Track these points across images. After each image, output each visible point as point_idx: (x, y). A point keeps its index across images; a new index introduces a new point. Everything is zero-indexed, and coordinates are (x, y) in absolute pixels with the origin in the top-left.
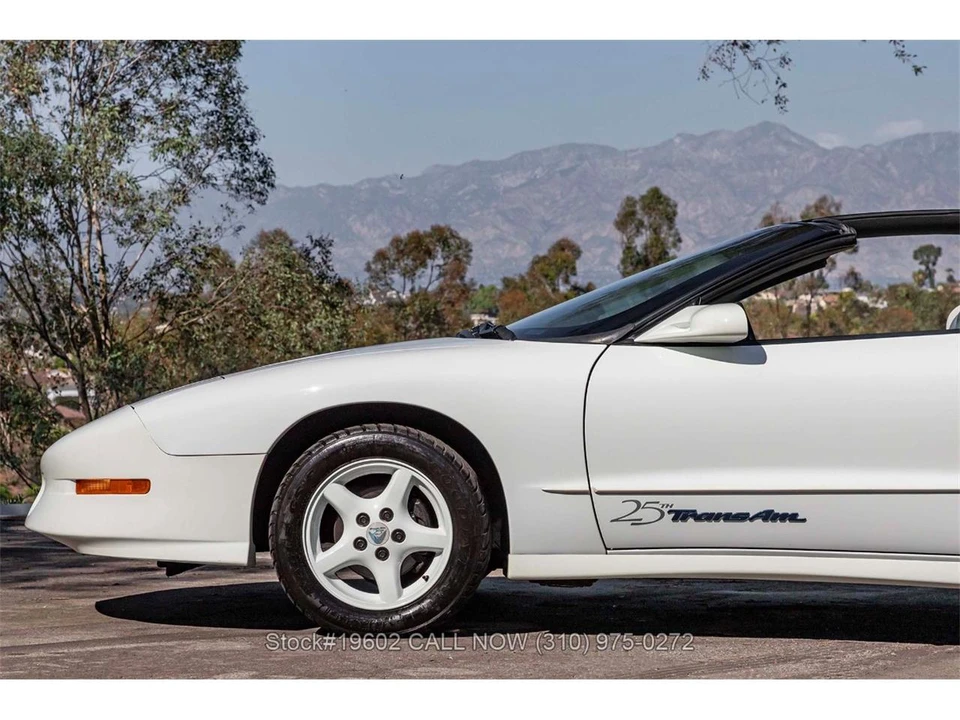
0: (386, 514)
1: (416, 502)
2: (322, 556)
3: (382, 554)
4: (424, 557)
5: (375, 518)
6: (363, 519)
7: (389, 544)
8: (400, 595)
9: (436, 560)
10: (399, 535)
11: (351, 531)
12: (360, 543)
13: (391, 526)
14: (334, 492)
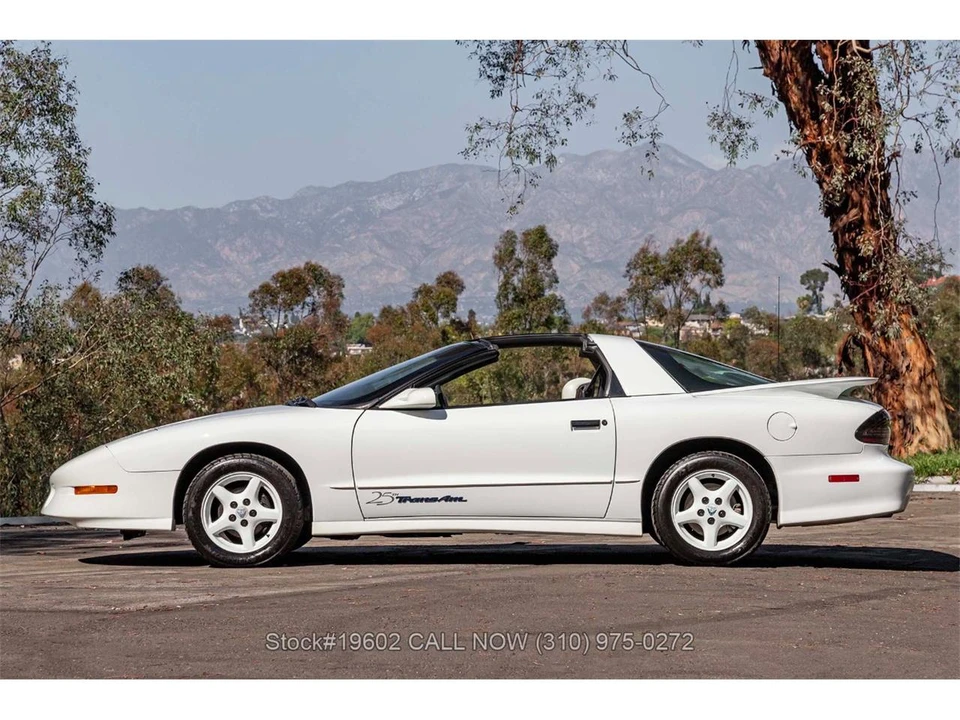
0: (247, 502)
1: (263, 496)
2: (212, 525)
3: (244, 523)
4: (268, 525)
5: (240, 504)
6: (234, 505)
7: (248, 518)
8: (254, 545)
9: (273, 526)
10: (253, 513)
11: (228, 511)
12: (232, 518)
13: (249, 508)
14: (218, 490)
